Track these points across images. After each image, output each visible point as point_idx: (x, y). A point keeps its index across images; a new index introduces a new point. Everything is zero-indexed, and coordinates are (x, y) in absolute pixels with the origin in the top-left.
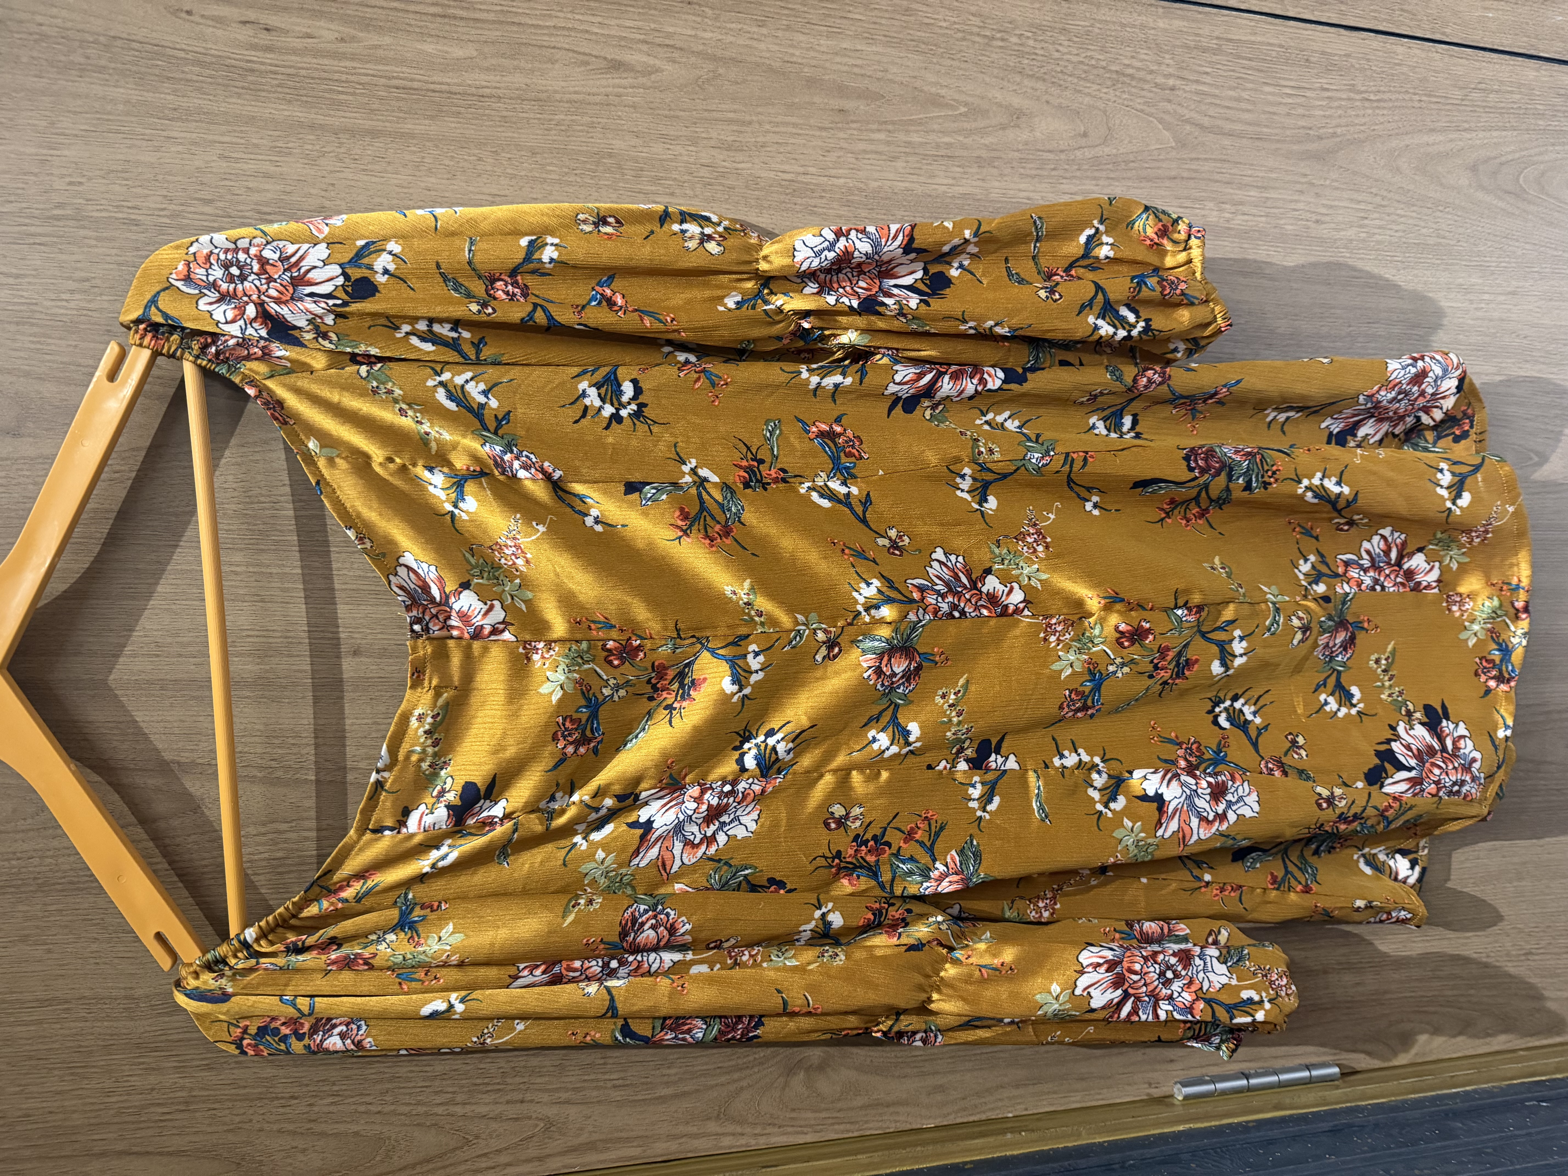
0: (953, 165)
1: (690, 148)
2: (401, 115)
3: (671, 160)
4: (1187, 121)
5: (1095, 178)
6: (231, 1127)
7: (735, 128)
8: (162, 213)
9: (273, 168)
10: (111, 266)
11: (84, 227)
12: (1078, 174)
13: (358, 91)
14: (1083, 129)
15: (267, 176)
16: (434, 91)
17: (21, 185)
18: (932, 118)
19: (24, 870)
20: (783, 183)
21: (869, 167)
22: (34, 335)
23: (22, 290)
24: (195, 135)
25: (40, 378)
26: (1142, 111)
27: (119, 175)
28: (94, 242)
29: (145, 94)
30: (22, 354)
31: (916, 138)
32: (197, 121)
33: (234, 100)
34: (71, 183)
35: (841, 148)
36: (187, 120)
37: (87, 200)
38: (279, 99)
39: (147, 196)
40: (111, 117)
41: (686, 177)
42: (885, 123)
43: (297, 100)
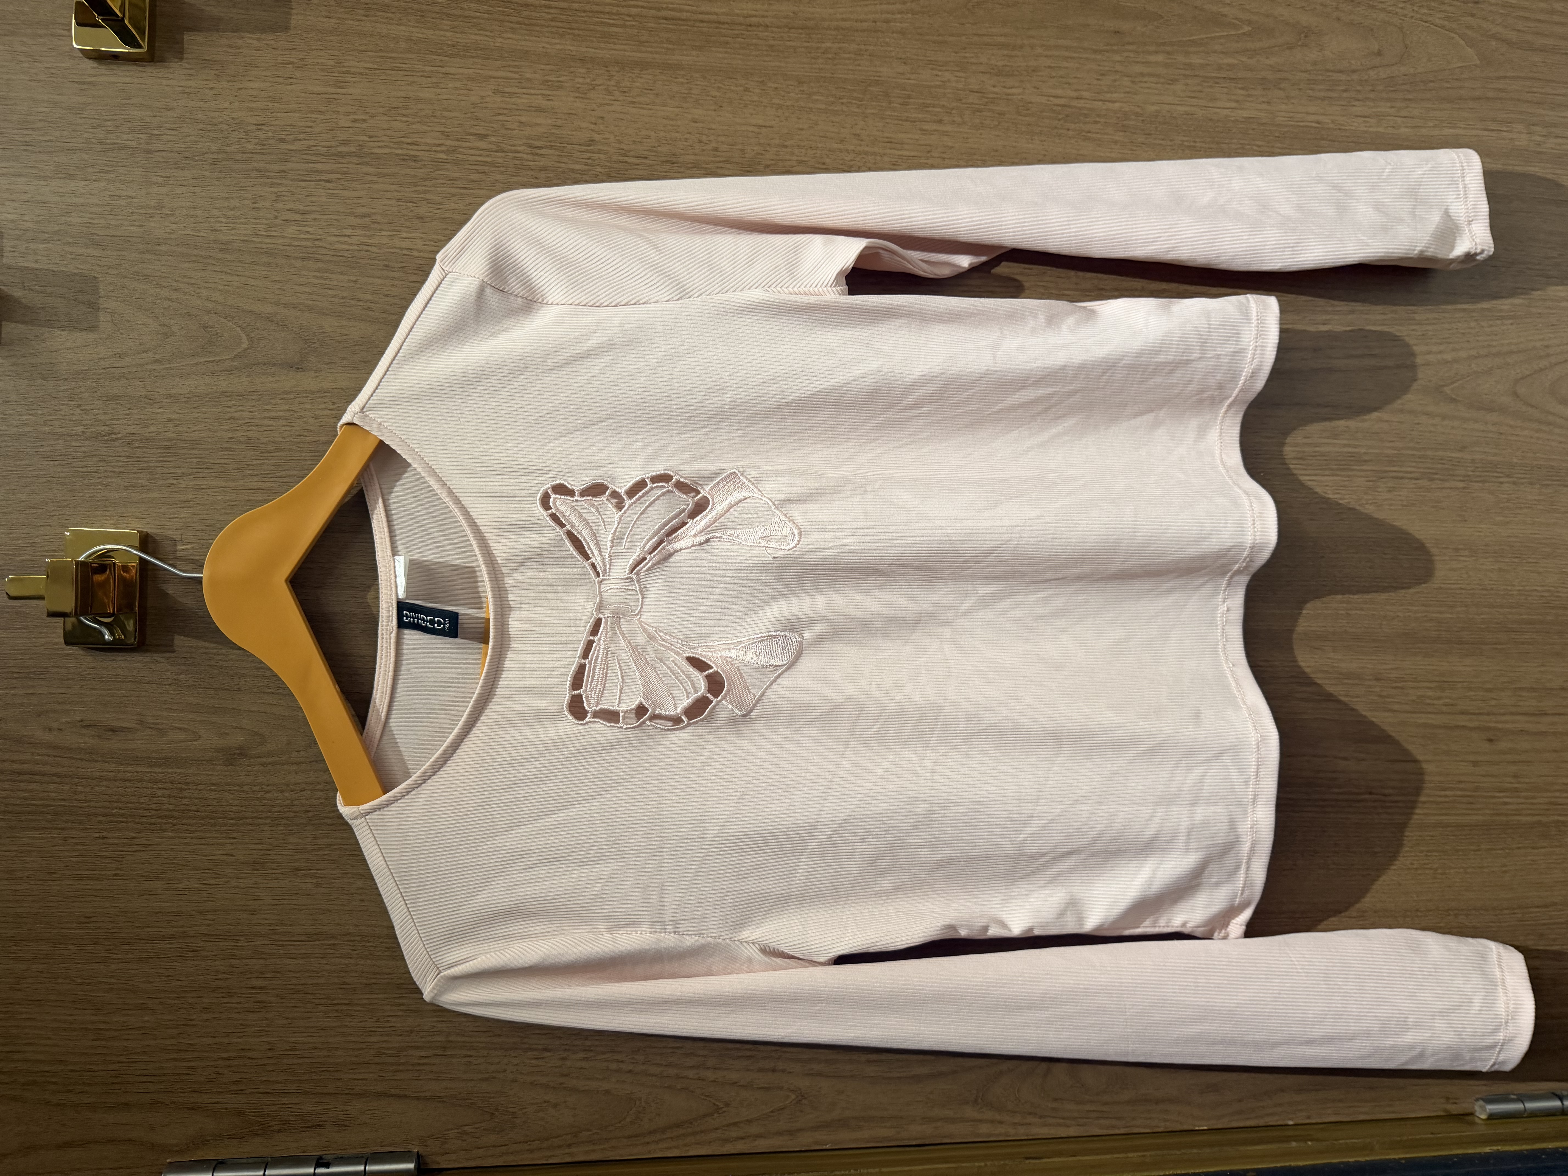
0: (1236, 87)
1: (959, 74)
2: (670, 46)
3: (939, 87)
4: (1494, 36)
5: (1390, 100)
6: (486, 1076)
7: (1005, 52)
8: (439, 149)
9: (545, 102)
10: (390, 202)
11: (366, 164)
12: (1372, 95)
13: (628, 23)
14: (1377, 47)
15: (539, 110)
16: (702, 21)
17: (309, 124)
18: (1213, 38)
19: (296, 802)
20: (1055, 108)
21: (1146, 91)
22: (318, 270)
23: (308, 226)
24: (471, 71)
25: (323, 313)
26: (1442, 27)
27: (400, 111)
28: (375, 179)
29: (426, 31)
30: (307, 289)
31: (1196, 60)
32: (473, 57)
33: (509, 35)
34: (355, 121)
35: (1117, 72)
36: (465, 56)
37: (370, 137)
38: (552, 33)
39: (425, 132)
40: (393, 55)
41: (954, 104)
42: (1164, 44)
43: (569, 34)
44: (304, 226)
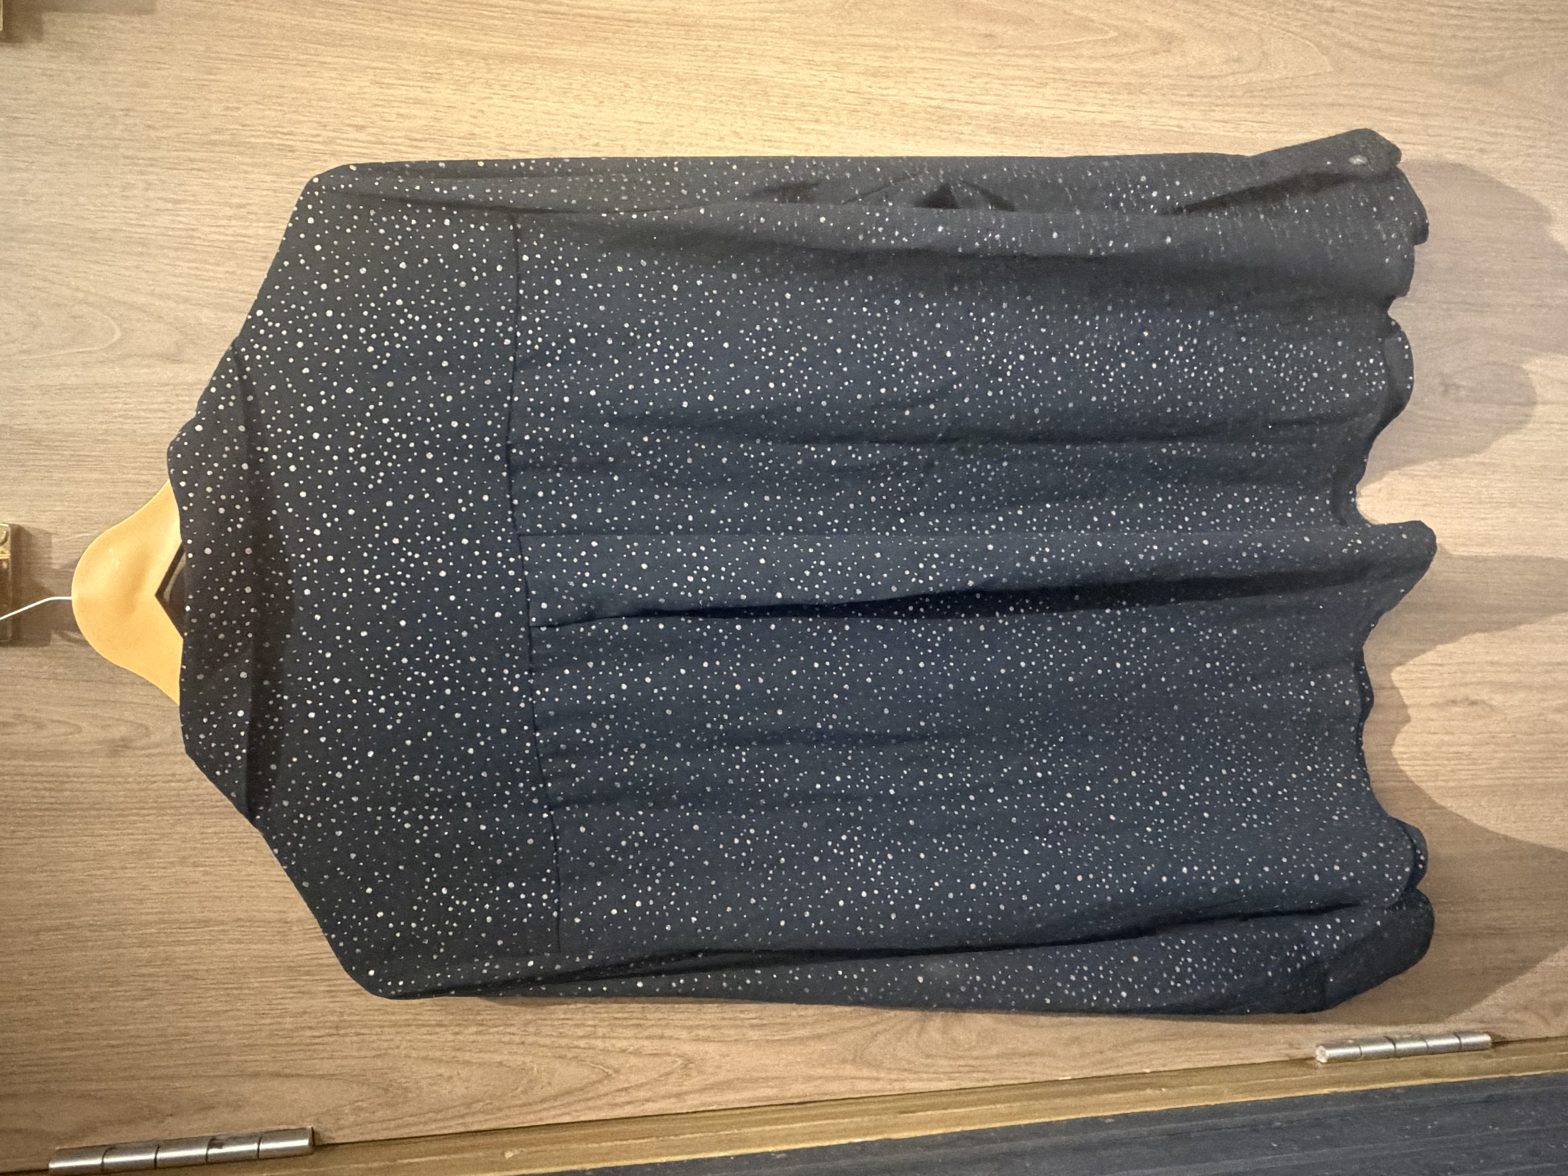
0: (1102, 92)
2: (550, 40)
3: (816, 86)
4: (1346, 45)
9: (423, 94)
12: (1230, 101)
14: (1236, 53)
17: (180, 111)
18: (1081, 43)
21: (1017, 94)
22: (194, 261)
23: (182, 216)
24: (348, 61)
25: (199, 305)
26: (1298, 35)
27: (275, 100)
28: (250, 169)
29: (300, 18)
30: (182, 280)
31: (1064, 64)
32: (349, 46)
33: (387, 25)
35: (988, 74)
36: (340, 45)
37: (244, 126)
38: (429, 23)
39: (301, 122)
40: (266, 42)
42: (1033, 48)
43: (447, 25)
44: (178, 215)
